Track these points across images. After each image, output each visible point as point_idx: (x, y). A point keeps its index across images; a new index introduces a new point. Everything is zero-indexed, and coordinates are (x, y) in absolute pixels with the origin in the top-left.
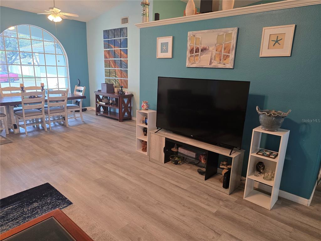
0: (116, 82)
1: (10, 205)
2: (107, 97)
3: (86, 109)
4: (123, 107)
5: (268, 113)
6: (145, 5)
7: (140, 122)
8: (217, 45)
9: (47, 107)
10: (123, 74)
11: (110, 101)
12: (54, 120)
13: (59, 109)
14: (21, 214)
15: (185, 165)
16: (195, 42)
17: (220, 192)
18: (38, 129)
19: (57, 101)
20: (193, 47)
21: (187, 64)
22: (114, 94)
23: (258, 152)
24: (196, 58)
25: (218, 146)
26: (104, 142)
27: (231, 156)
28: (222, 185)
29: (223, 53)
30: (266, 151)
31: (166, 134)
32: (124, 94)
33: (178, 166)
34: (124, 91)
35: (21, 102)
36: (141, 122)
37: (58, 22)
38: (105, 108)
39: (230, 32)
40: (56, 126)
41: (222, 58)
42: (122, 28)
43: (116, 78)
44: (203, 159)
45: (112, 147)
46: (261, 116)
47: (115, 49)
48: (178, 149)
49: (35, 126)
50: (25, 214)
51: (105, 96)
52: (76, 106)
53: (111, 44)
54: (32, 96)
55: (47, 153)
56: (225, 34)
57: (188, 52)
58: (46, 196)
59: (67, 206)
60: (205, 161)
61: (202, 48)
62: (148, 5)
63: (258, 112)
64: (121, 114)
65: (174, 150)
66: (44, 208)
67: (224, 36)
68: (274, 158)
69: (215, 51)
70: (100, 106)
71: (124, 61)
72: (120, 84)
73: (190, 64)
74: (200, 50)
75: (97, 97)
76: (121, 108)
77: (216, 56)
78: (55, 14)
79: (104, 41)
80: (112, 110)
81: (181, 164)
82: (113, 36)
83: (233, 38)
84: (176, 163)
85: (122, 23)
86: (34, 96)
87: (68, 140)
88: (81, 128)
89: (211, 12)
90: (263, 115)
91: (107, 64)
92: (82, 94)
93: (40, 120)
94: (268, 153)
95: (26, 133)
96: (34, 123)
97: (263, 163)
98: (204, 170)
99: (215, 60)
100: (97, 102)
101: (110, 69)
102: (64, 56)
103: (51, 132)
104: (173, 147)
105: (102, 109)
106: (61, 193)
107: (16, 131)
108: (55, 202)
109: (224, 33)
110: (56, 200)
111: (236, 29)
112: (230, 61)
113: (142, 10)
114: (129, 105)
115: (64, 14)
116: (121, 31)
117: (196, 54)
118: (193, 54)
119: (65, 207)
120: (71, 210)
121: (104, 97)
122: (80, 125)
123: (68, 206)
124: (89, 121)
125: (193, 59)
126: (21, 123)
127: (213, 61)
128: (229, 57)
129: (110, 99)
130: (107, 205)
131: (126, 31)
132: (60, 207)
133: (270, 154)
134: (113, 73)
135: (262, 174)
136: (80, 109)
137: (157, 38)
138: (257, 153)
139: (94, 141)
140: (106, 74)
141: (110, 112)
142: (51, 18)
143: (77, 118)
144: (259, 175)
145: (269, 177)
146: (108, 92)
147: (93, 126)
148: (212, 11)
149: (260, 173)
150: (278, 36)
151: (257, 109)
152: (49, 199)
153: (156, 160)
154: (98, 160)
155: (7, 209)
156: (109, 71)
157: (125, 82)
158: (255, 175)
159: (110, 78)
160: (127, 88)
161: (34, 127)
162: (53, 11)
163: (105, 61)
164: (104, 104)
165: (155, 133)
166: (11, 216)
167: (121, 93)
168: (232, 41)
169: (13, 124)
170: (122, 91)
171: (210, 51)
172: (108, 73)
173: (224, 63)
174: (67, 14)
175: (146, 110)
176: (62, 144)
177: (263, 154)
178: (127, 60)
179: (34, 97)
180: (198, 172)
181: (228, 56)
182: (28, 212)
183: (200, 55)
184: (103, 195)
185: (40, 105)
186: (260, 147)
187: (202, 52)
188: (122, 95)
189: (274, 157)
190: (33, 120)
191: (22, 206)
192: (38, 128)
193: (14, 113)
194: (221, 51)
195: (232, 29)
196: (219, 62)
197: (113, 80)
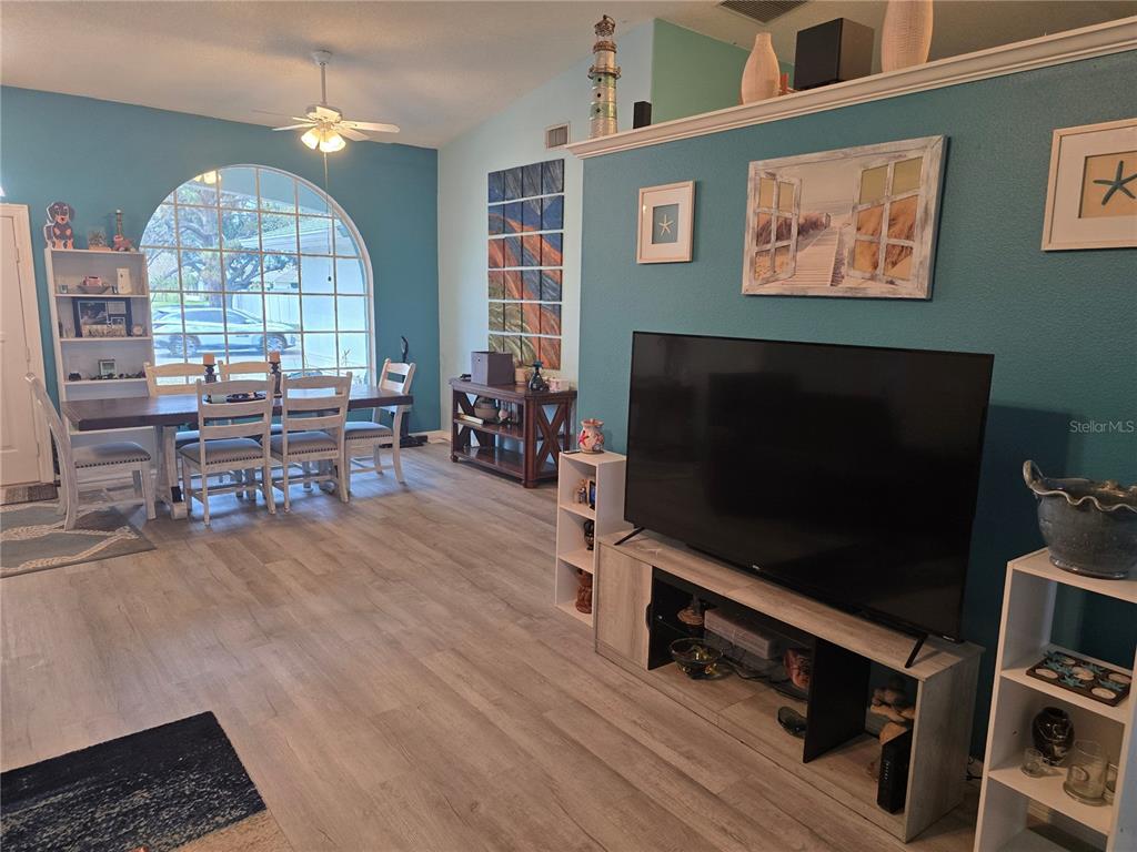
0: (524, 348)
1: (61, 789)
2: (491, 399)
3: (425, 439)
4: (541, 435)
5: (1075, 496)
6: (603, 78)
7: (573, 497)
8: (860, 208)
9: (280, 432)
10: (548, 322)
11: (501, 413)
12: (307, 474)
13: (321, 440)
14: (79, 832)
15: (732, 686)
16: (775, 198)
17: (867, 825)
18: (250, 507)
19: (321, 413)
20: (768, 217)
21: (745, 283)
22: (514, 390)
23: (1039, 666)
24: (779, 260)
25: (863, 617)
26: (450, 562)
27: (912, 672)
28: (873, 791)
29: (885, 240)
30: (1079, 663)
31: (659, 550)
32: (547, 387)
33: (703, 684)
34: (545, 378)
35: (196, 413)
36: (577, 497)
37: (333, 152)
38: (485, 439)
39: (912, 155)
40: (310, 495)
41: (882, 256)
42: (547, 162)
43: (523, 334)
44: (799, 668)
45: (474, 584)
46: (1047, 510)
47: (524, 234)
48: (703, 618)
49: (245, 496)
50: (91, 835)
51: (486, 398)
52: (381, 429)
53: (511, 218)
54: (237, 396)
55: (248, 594)
56: (892, 163)
57: (749, 240)
58: (187, 766)
59: (241, 818)
60: (804, 681)
61: (802, 221)
62: (614, 76)
63: (1031, 487)
64: (530, 460)
65: (687, 617)
66: (165, 815)
67: (890, 170)
68: (1113, 703)
69: (852, 230)
70: (467, 429)
71: (551, 274)
72: (534, 356)
73: (755, 283)
74: (794, 230)
75: (459, 397)
76: (531, 438)
77: (858, 250)
78: (324, 127)
79: (489, 207)
80: (507, 446)
81: (719, 678)
82: (519, 191)
83: (925, 178)
84: (697, 672)
85: (551, 146)
86: (246, 396)
87: (331, 551)
88: (389, 508)
89: (838, 81)
90: (1054, 501)
91: (497, 287)
92: (404, 388)
93: (258, 476)
94: (1084, 674)
95: (207, 518)
96: (240, 484)
97: (1066, 716)
98: (802, 710)
99: (852, 264)
100: (456, 415)
101: (506, 301)
102: (360, 262)
103: (286, 517)
104: (686, 608)
105: (474, 442)
106: (241, 760)
107: (178, 510)
108: (209, 793)
109: (890, 159)
110: (215, 786)
111: (937, 142)
112: (914, 271)
113: (594, 94)
114: (562, 429)
115: (352, 124)
116: (546, 174)
117: (780, 244)
118: (768, 246)
119: (234, 820)
120: (250, 837)
121: (481, 399)
122: (388, 494)
123: (246, 816)
124: (422, 484)
125: (768, 263)
126: (195, 484)
127: (844, 270)
128: (911, 252)
129: (502, 406)
130: (386, 830)
131: (558, 171)
132: (217, 819)
133: (1096, 683)
134: (513, 317)
135: (1060, 766)
136: (396, 439)
137: (641, 190)
138: (1033, 670)
139: (415, 559)
140: (493, 319)
141: (502, 450)
142: (309, 140)
143: (384, 471)
144: (1046, 768)
145: (1095, 786)
146: (492, 382)
147: (429, 501)
148: (840, 78)
149: (1053, 760)
150: (1122, 162)
151: (1026, 475)
152: (193, 780)
153: (618, 654)
154: (410, 634)
155: (44, 803)
156: (501, 310)
157: (553, 346)
158: (1025, 769)
159: (506, 334)
160: (559, 369)
161: (240, 496)
162: (319, 117)
163: (492, 276)
164: (480, 421)
165: (616, 547)
166: (45, 835)
167: (535, 386)
168: (922, 191)
169: (171, 485)
170: (537, 378)
171: (834, 233)
172: (500, 318)
173: (890, 279)
174: (362, 126)
175: (595, 451)
176: (306, 565)
177: (1062, 677)
178: (561, 271)
179: (245, 398)
180: (779, 720)
181: (906, 251)
182: (104, 825)
183: (792, 248)
184: (383, 786)
185: (256, 426)
186: (1051, 642)
187: (801, 238)
188: (539, 393)
189: (1113, 696)
190: (238, 473)
191: (92, 800)
192: (252, 500)
193: (177, 448)
194: (876, 232)
195: (920, 141)
196: (868, 275)
197: (513, 339)
